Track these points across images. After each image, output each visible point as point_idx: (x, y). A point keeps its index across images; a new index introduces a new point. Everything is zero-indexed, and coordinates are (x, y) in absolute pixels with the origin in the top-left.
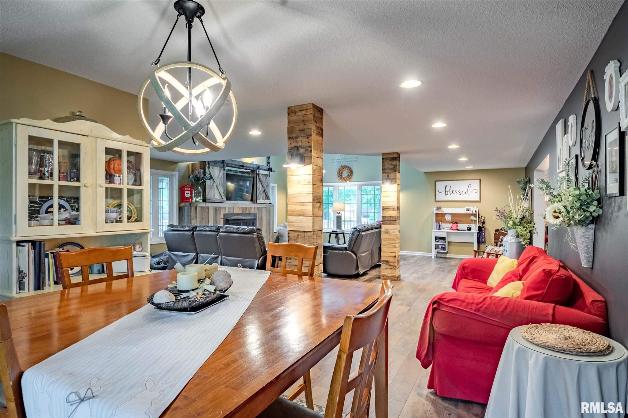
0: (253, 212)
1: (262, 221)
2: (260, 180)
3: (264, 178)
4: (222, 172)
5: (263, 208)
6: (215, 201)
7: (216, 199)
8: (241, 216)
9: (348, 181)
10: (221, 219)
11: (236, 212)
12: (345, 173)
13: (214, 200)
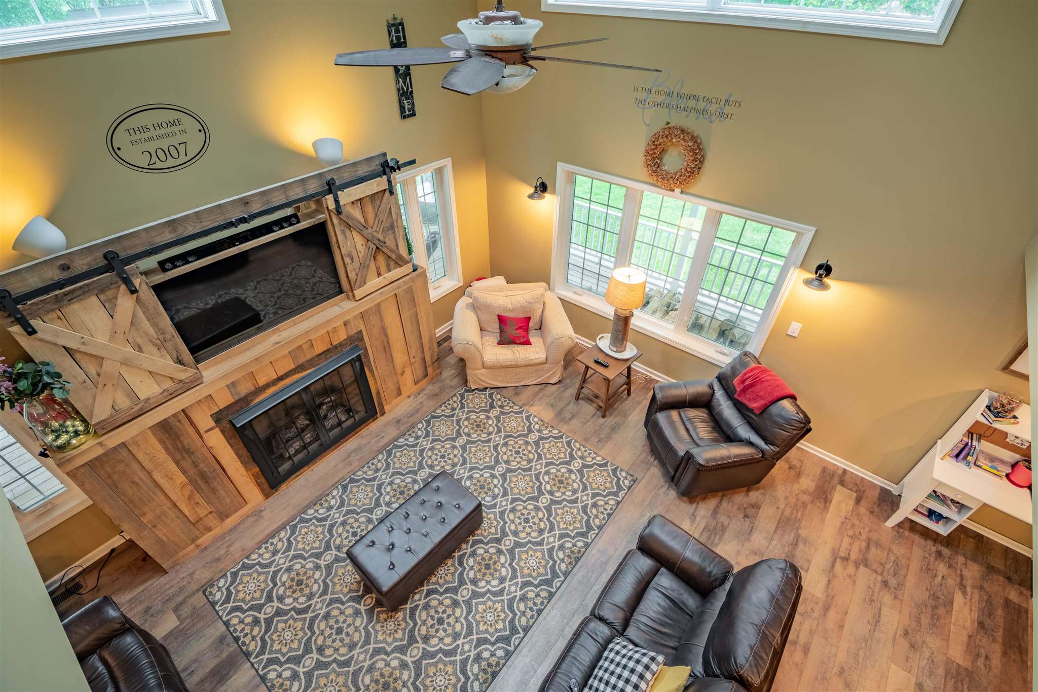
0: (345, 337)
1: (386, 336)
2: (349, 227)
3: (369, 209)
4: (125, 303)
5: (383, 305)
6: (141, 409)
7: (148, 399)
8: (294, 377)
9: (678, 191)
10: (205, 436)
11: (262, 381)
12: (674, 160)
13: (138, 407)
